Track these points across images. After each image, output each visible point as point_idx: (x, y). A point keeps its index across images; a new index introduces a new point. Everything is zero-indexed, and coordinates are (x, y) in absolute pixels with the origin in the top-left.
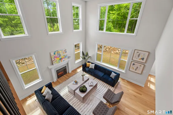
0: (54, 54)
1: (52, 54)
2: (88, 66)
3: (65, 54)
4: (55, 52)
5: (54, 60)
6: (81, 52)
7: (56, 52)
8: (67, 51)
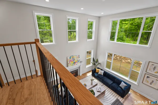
0: (70, 58)
1: (69, 58)
2: (98, 72)
3: (78, 59)
4: (71, 56)
5: (69, 63)
6: (92, 58)
7: (72, 57)
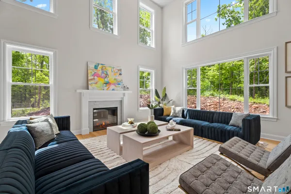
0: (96, 67)
1: (92, 66)
3: (119, 78)
4: (99, 64)
5: (91, 79)
6: (152, 89)
7: (100, 66)
8: (123, 72)
